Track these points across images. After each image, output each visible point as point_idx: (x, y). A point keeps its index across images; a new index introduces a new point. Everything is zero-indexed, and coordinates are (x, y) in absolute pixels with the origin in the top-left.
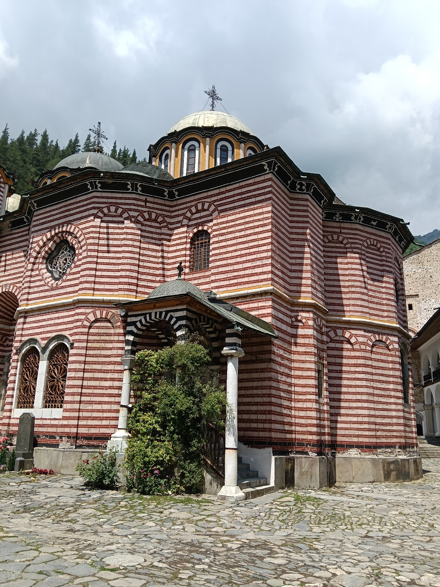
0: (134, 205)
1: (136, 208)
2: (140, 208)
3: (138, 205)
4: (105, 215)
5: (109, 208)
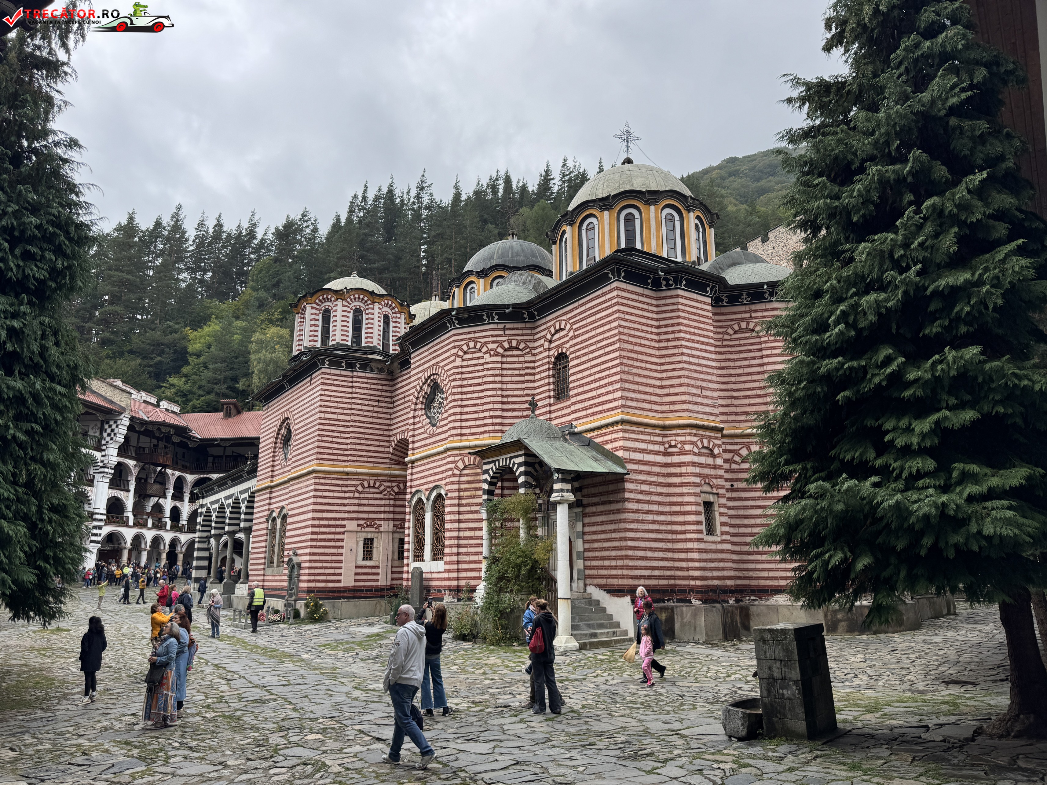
0: (492, 336)
1: (494, 339)
2: (499, 339)
3: (496, 336)
4: (465, 353)
5: (468, 345)
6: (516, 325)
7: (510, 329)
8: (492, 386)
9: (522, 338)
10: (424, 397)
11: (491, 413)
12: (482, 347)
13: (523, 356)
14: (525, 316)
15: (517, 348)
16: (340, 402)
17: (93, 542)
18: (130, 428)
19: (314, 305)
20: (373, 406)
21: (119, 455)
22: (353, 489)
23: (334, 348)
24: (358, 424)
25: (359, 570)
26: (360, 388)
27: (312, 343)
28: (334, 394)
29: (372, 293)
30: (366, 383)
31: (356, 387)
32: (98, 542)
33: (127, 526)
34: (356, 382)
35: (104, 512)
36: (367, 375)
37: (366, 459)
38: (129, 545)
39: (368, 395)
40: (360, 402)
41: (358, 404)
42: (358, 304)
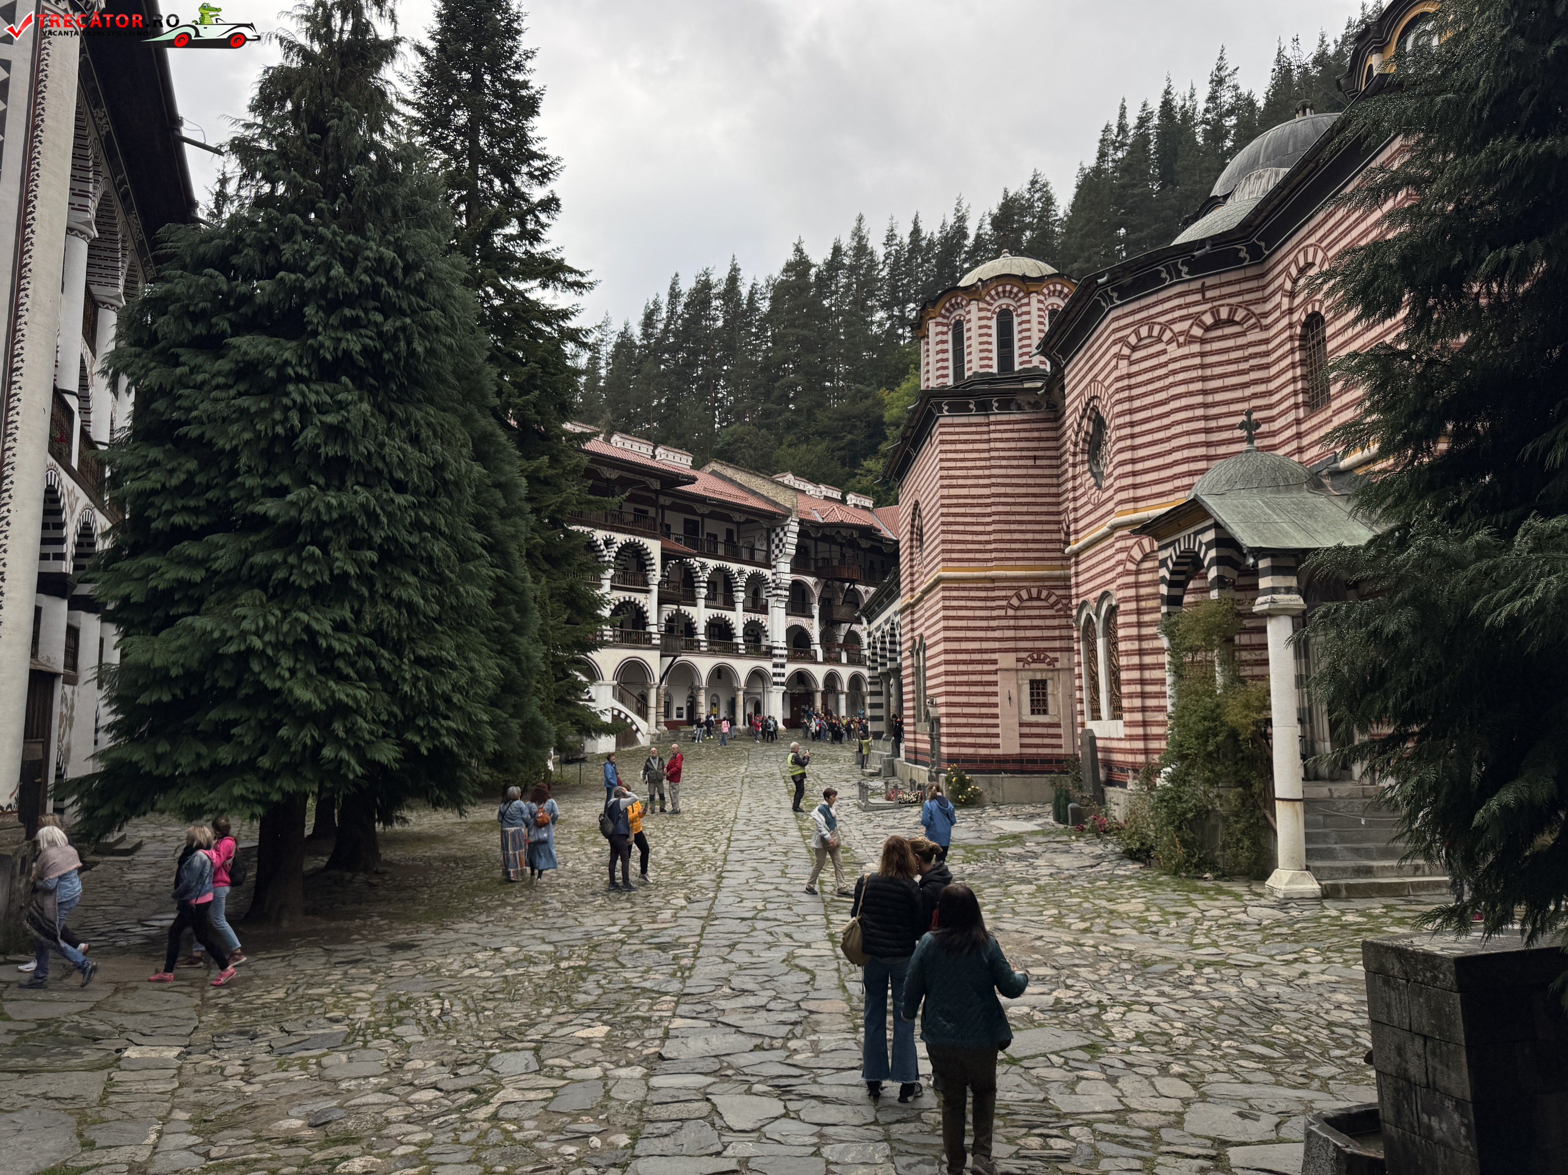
0: (1180, 307)
1: (1184, 312)
2: (1193, 310)
3: (1188, 305)
4: (1134, 349)
5: (1137, 333)
6: (1225, 278)
7: (1214, 287)
8: (1184, 402)
9: (1239, 299)
10: (1084, 441)
11: (1186, 453)
12: (1162, 332)
13: (1243, 334)
14: (1242, 254)
15: (1230, 322)
16: (972, 468)
17: (776, 684)
18: (800, 535)
19: (940, 319)
20: (1026, 467)
21: (792, 571)
22: (1004, 603)
23: (972, 382)
24: (1003, 500)
25: (1026, 730)
26: (1001, 440)
27: (941, 380)
28: (961, 456)
29: (1024, 279)
30: (1012, 431)
31: (996, 440)
32: (782, 684)
33: (816, 662)
34: (995, 431)
35: (784, 645)
36: (1012, 417)
37: (1020, 555)
38: (821, 687)
39: (1015, 449)
40: (1004, 463)
41: (1000, 467)
42: (1004, 302)
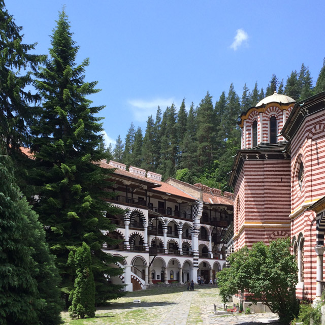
16: (257, 182)
17: (195, 267)
18: (204, 208)
20: (278, 182)
21: (201, 223)
22: (268, 236)
24: (269, 195)
26: (269, 171)
28: (253, 177)
30: (273, 167)
31: (266, 171)
32: (197, 267)
33: (210, 259)
34: (266, 167)
35: (198, 252)
36: (273, 162)
37: (275, 217)
38: (212, 268)
39: (274, 175)
40: (270, 180)
41: (268, 182)
